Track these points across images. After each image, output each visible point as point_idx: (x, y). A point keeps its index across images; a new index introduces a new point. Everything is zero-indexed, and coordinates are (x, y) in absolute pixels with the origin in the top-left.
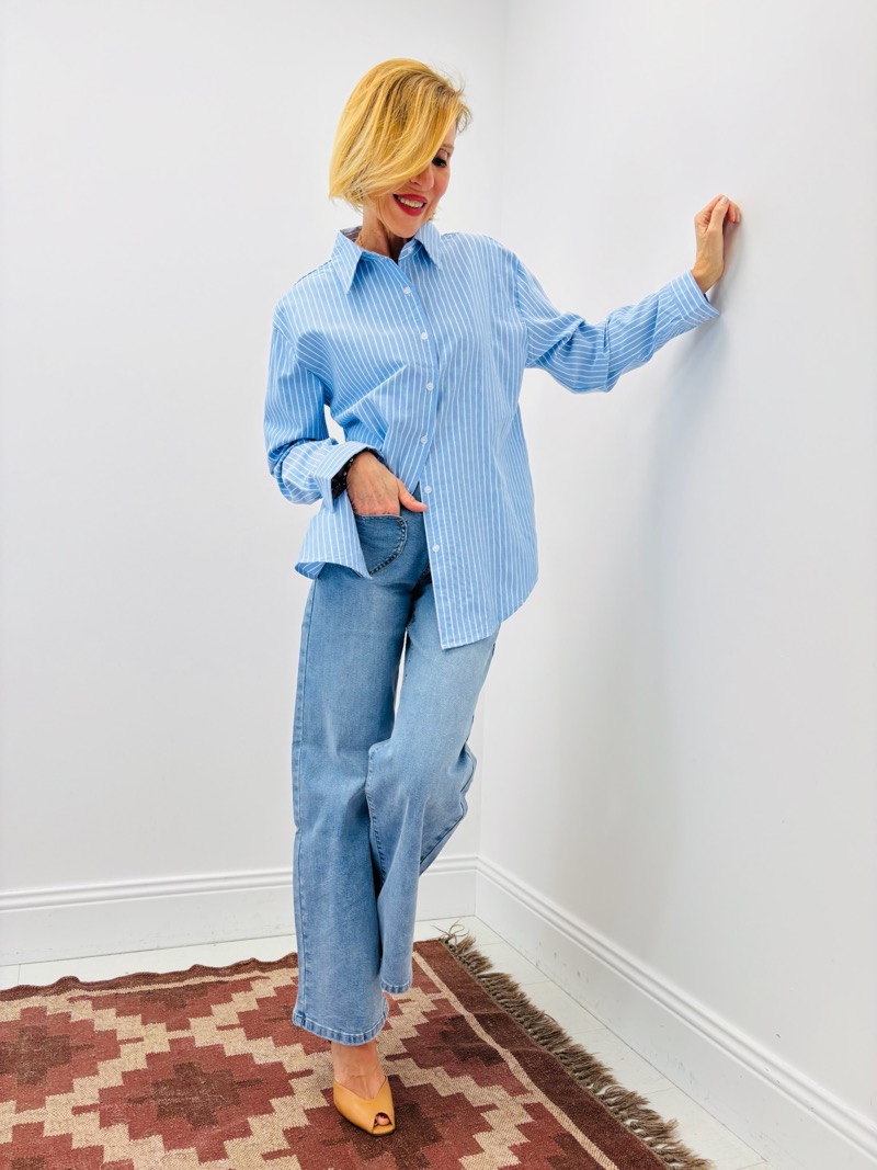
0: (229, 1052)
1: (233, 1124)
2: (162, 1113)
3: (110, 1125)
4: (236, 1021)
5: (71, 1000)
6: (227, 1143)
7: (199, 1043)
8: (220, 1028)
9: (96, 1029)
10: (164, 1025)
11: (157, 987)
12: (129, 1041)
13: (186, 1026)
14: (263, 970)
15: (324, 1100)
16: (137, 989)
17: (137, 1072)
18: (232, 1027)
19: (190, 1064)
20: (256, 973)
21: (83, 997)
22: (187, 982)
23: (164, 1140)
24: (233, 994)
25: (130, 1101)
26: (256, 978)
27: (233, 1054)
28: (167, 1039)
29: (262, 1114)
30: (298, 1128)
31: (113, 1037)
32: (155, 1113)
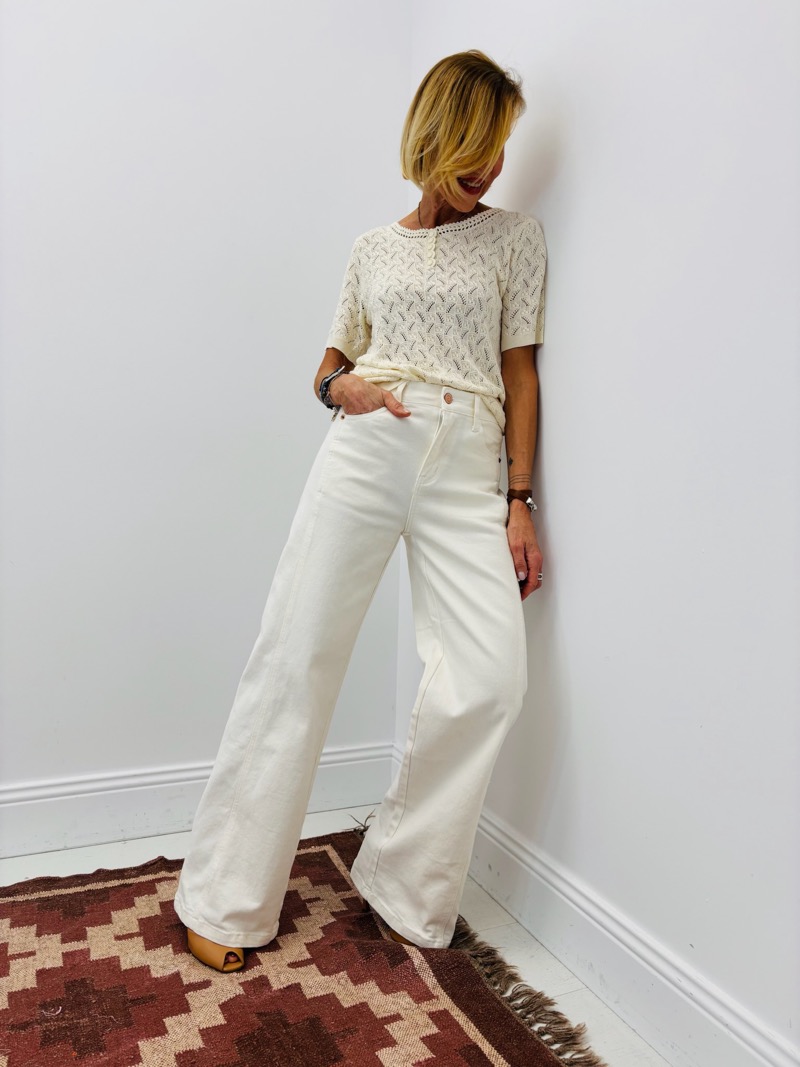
0: (125, 965)
1: (122, 1049)
2: (47, 1039)
4: (136, 929)
7: (94, 956)
8: (118, 938)
10: (59, 936)
11: (57, 892)
12: (20, 956)
13: (82, 936)
14: (170, 870)
15: (220, 1016)
16: (35, 896)
17: (25, 991)
18: (130, 936)
19: (83, 980)
20: (163, 874)
22: (89, 887)
24: (136, 899)
25: (13, 1027)
26: (159, 880)
27: (129, 967)
28: (60, 952)
29: (153, 1037)
30: (191, 1051)
31: (4, 952)
32: (39, 1041)
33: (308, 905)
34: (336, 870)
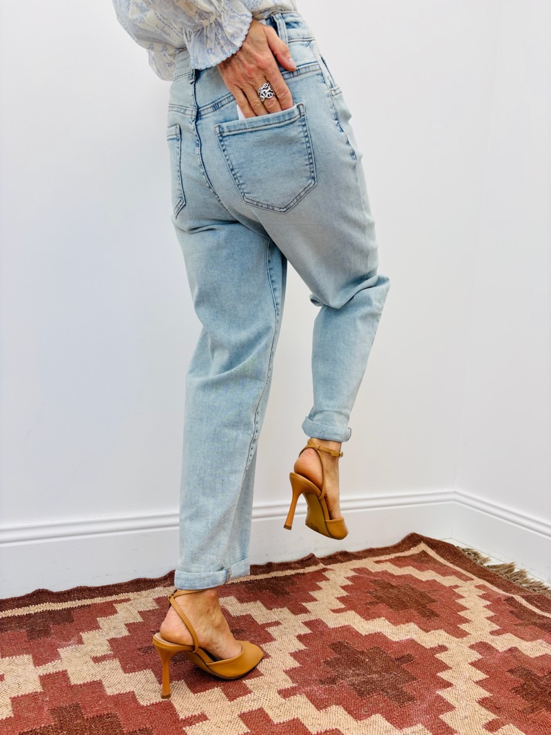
0: (364, 634)
1: (429, 698)
2: (361, 694)
3: (325, 707)
4: (342, 605)
6: (441, 716)
8: (334, 611)
9: (233, 614)
13: (305, 611)
14: (323, 563)
15: (479, 672)
17: (301, 651)
19: (340, 643)
20: (321, 566)
22: (274, 574)
23: (388, 719)
24: (318, 583)
25: (322, 682)
26: (324, 570)
27: (367, 634)
28: (300, 622)
29: (445, 687)
30: (486, 699)
31: (254, 622)
32: (355, 693)
33: (455, 590)
34: (445, 565)
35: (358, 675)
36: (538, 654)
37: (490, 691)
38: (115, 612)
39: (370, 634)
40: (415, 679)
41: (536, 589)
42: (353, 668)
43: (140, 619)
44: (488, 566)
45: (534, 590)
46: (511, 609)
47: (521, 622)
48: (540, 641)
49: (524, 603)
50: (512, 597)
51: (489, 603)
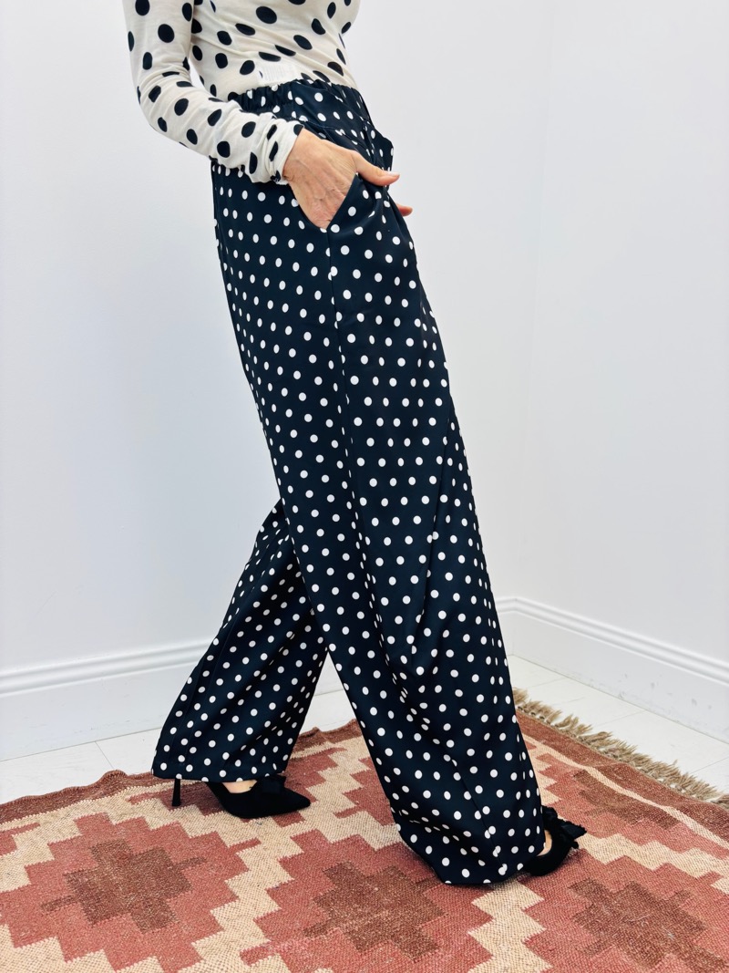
1: (457, 943)
2: (361, 946)
5: (133, 800)
7: (332, 837)
8: (339, 815)
9: (191, 835)
12: (243, 846)
14: (330, 740)
17: (283, 885)
20: (328, 745)
21: (146, 796)
24: (320, 772)
25: (307, 932)
26: (331, 751)
28: (288, 837)
29: (481, 923)
30: (537, 936)
31: (220, 843)
32: (352, 945)
35: (361, 917)
36: (614, 857)
37: (542, 922)
38: (14, 847)
39: (385, 847)
40: (441, 913)
41: (617, 753)
42: (356, 905)
43: (49, 857)
44: (556, 726)
45: (614, 756)
46: (583, 788)
47: (594, 807)
48: (617, 836)
49: (600, 777)
50: (584, 770)
51: (552, 782)
